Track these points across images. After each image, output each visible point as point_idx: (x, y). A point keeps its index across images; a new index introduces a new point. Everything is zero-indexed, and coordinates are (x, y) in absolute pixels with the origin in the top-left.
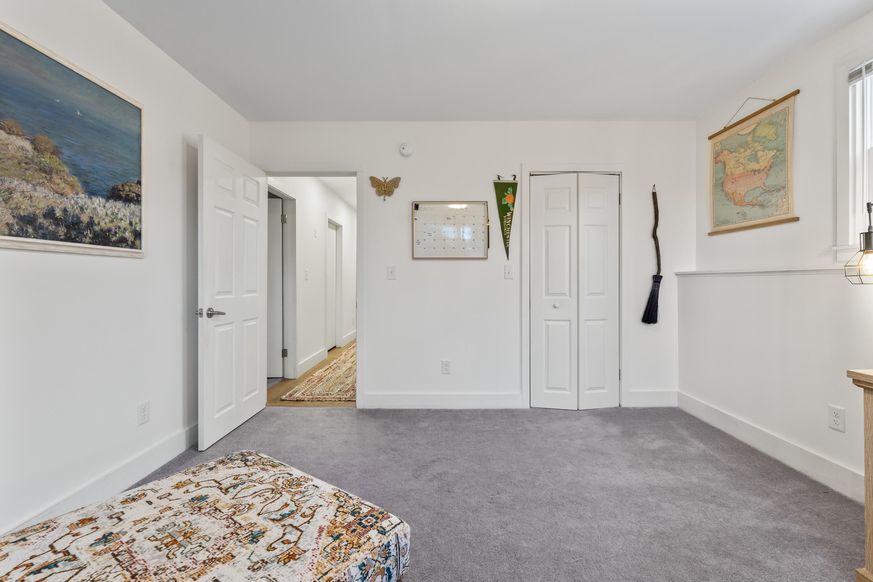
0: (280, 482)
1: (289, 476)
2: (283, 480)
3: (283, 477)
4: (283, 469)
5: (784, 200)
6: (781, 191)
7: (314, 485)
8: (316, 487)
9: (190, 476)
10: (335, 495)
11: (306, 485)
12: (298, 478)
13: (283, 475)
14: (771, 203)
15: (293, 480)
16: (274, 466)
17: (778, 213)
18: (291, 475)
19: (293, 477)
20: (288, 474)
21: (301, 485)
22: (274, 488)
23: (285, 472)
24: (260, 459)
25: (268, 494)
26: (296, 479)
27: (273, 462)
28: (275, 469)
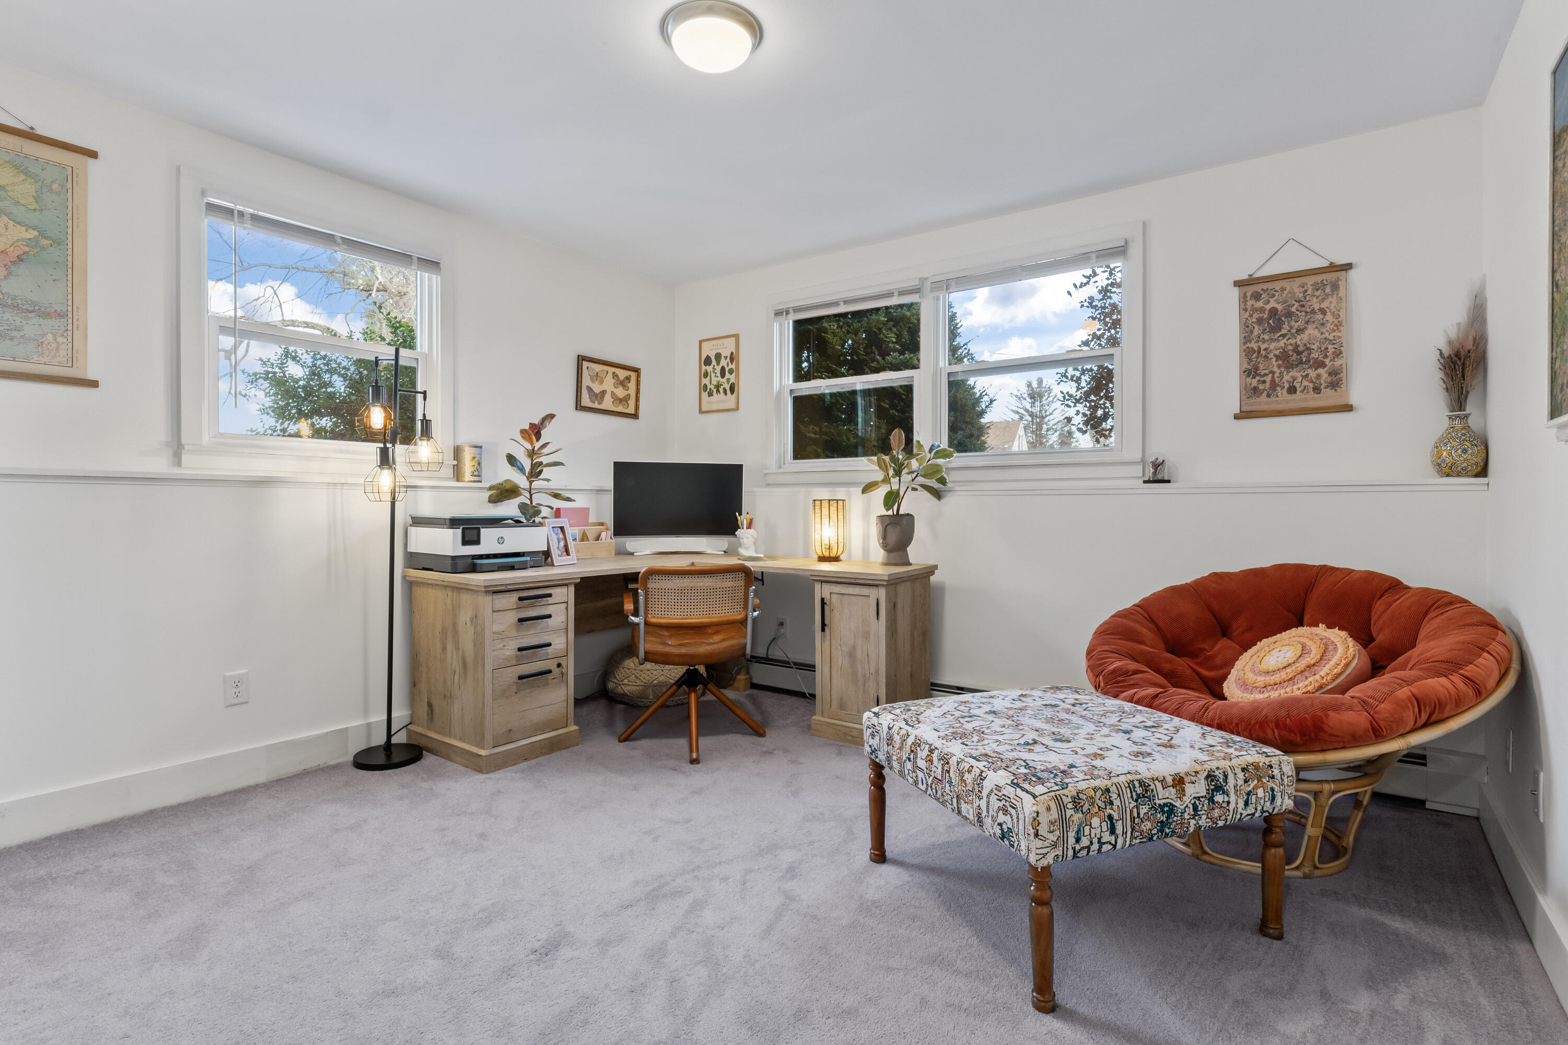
0: (976, 738)
1: (965, 743)
2: (973, 739)
3: (973, 742)
4: (974, 751)
5: (61, 340)
6: (53, 320)
7: (938, 731)
8: (936, 730)
9: (1090, 761)
10: (919, 722)
11: (946, 733)
12: (955, 739)
13: (973, 744)
14: (22, 333)
15: (960, 738)
16: (986, 755)
17: (43, 360)
18: (963, 743)
19: (961, 741)
20: (967, 745)
21: (952, 733)
22: (982, 735)
23: (971, 747)
24: (1007, 767)
25: (986, 731)
26: (957, 738)
27: (988, 762)
28: (984, 751)
